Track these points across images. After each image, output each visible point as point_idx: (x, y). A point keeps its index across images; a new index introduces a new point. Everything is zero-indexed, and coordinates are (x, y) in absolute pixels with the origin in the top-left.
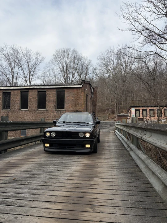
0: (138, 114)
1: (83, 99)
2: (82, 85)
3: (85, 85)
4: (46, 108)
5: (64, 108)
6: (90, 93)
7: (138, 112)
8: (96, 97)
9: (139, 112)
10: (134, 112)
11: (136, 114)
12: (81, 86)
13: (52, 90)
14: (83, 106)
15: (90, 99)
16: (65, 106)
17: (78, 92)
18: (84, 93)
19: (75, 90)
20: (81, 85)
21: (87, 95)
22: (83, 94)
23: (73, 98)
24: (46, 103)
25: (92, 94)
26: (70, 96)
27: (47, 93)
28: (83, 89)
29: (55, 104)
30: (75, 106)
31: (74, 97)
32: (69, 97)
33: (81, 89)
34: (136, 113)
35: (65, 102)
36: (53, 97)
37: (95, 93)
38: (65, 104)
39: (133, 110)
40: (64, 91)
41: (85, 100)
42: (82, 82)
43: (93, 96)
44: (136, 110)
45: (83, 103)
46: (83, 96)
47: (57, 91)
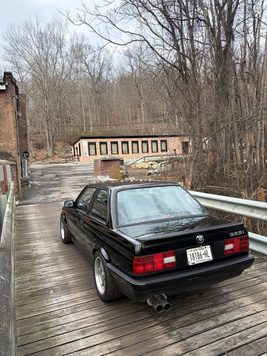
0: (92, 151)
2: (6, 86)
3: (12, 86)
6: (16, 107)
7: (92, 147)
9: (94, 147)
10: (87, 147)
11: (90, 151)
12: (4, 87)
14: (14, 138)
20: (2, 84)
22: (10, 107)
33: (3, 95)
34: (89, 149)
37: (20, 108)
39: (84, 143)
41: (15, 124)
42: (5, 77)
43: (20, 114)
44: (89, 144)
45: (13, 130)
46: (10, 112)
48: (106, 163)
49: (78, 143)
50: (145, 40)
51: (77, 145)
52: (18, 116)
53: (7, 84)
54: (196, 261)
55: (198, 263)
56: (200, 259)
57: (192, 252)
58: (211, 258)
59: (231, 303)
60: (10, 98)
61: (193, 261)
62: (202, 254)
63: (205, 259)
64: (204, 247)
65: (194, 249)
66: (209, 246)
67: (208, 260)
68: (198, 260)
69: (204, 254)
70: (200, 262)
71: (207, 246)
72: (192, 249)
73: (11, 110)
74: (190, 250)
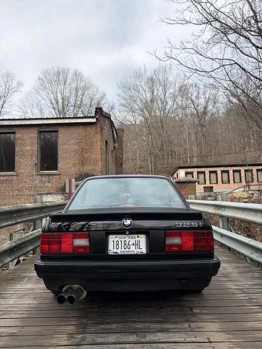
1: (99, 148)
2: (97, 119)
3: (102, 119)
4: (16, 169)
5: (57, 170)
6: (111, 139)
7: (189, 176)
8: (122, 149)
9: (191, 176)
12: (94, 120)
13: (28, 130)
14: (100, 163)
15: (111, 151)
16: (59, 165)
17: (88, 133)
18: (102, 135)
19: (81, 129)
20: (93, 117)
21: (107, 142)
22: (98, 137)
23: (76, 148)
24: (16, 158)
25: (115, 142)
26: (70, 143)
27: (18, 136)
28: (98, 126)
29: (35, 159)
30: (83, 163)
31: (79, 144)
32: (66, 143)
33: (94, 127)
35: (59, 156)
36: (32, 144)
37: (119, 140)
38: (59, 160)
39: (182, 173)
40: (57, 131)
41: (103, 151)
42: (96, 112)
43: (116, 145)
44: (187, 173)
45: (99, 156)
46: (99, 141)
47: (40, 132)
48: (181, 185)
49: (176, 173)
50: (236, 63)
51: (175, 176)
52: (114, 147)
53: (97, 117)
54: (120, 251)
55: (122, 253)
56: (127, 250)
57: (117, 239)
58: (144, 250)
59: (186, 325)
60: (99, 129)
61: (115, 250)
62: (130, 243)
63: (134, 250)
64: (136, 236)
65: (120, 236)
66: (144, 236)
67: (138, 253)
68: (123, 250)
69: (133, 244)
70: (125, 253)
71: (140, 236)
72: (118, 236)
73: (99, 139)
74: (114, 236)
